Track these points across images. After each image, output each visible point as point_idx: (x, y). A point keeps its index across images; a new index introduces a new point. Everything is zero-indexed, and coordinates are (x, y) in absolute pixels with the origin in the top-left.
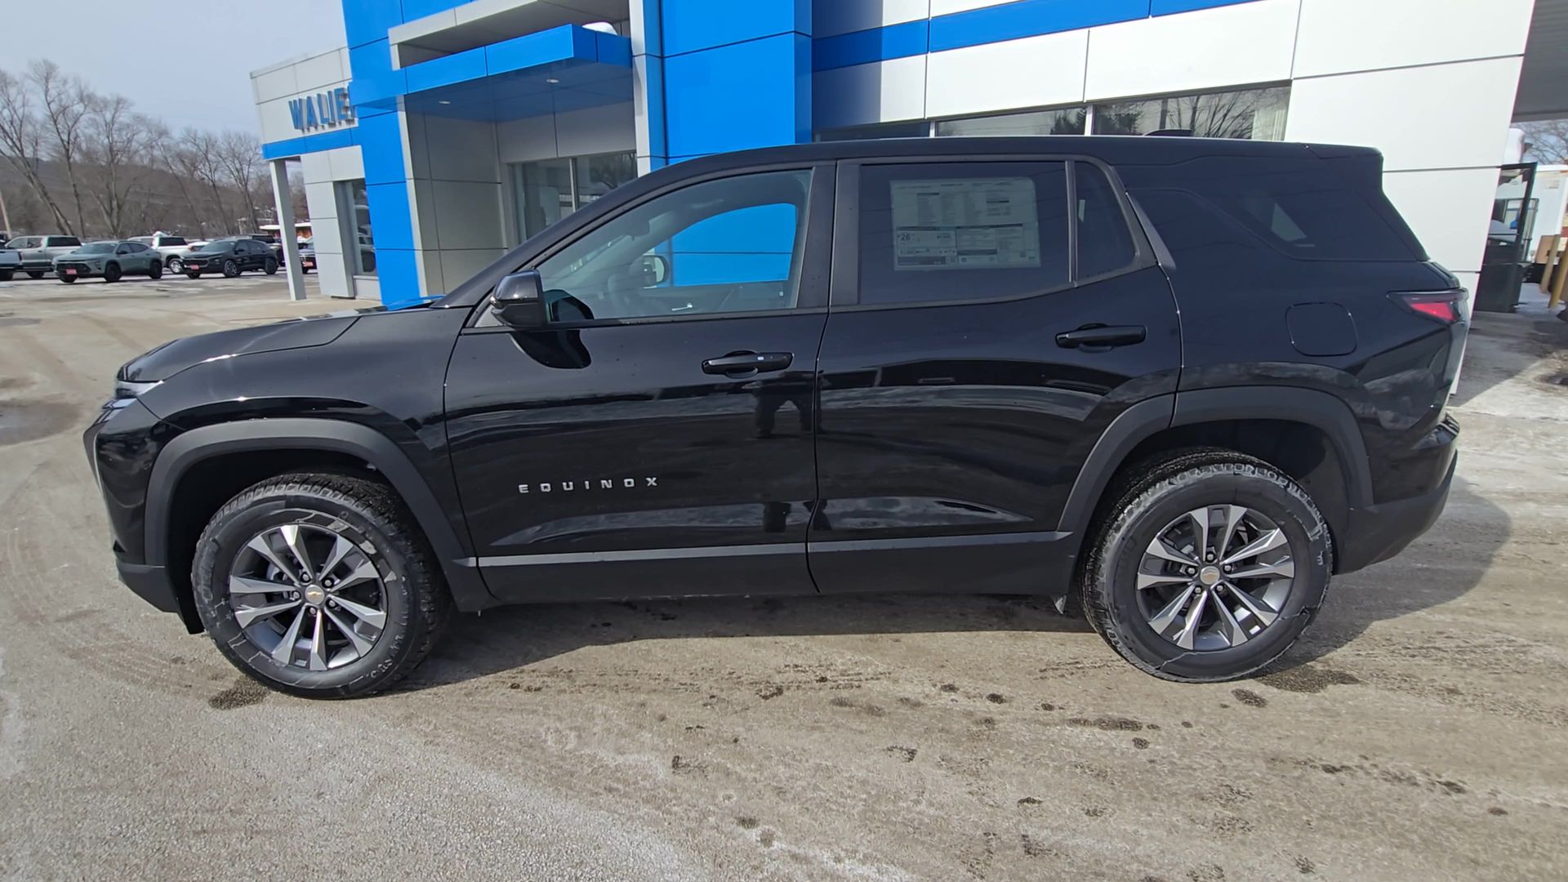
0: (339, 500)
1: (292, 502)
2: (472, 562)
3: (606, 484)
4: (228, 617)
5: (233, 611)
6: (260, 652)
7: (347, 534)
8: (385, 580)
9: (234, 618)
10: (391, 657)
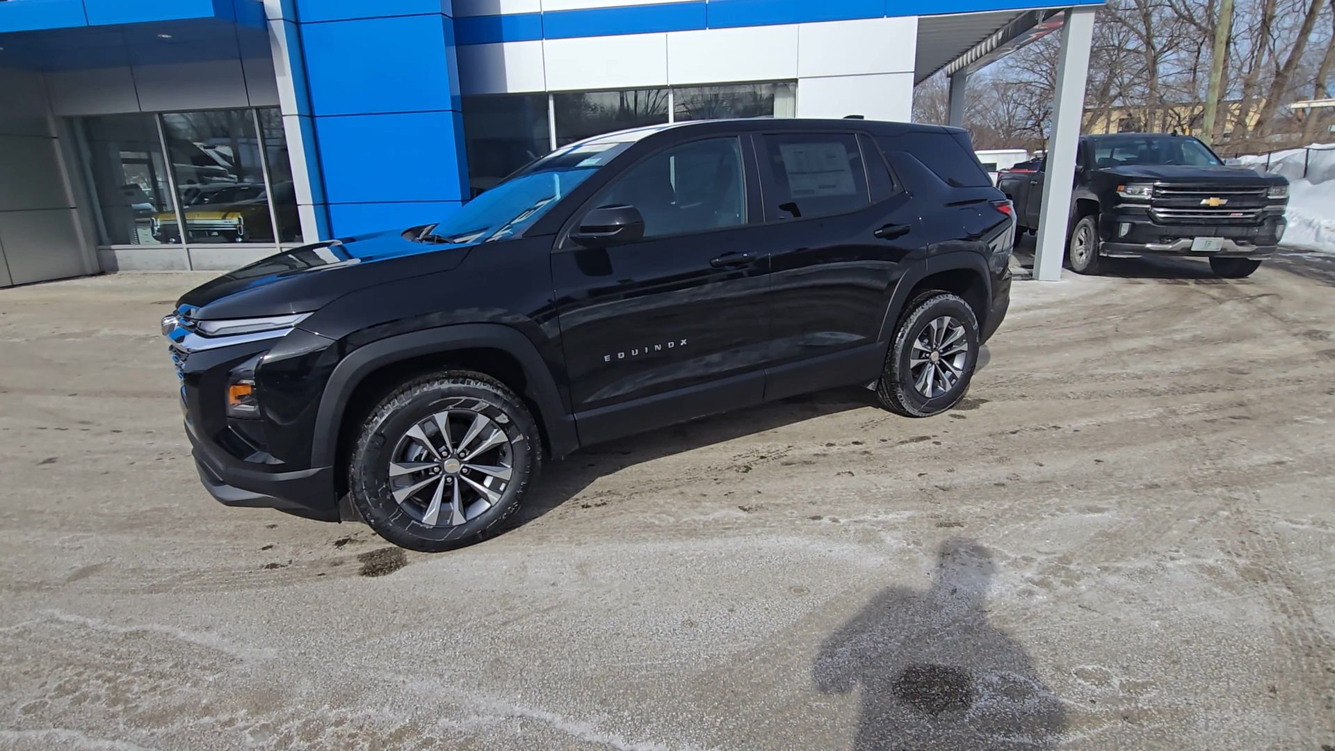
0: (480, 386)
1: (444, 394)
2: (571, 418)
3: (658, 347)
4: (388, 497)
5: (391, 492)
6: (413, 521)
7: (485, 412)
8: (513, 442)
9: (392, 497)
10: (518, 500)
